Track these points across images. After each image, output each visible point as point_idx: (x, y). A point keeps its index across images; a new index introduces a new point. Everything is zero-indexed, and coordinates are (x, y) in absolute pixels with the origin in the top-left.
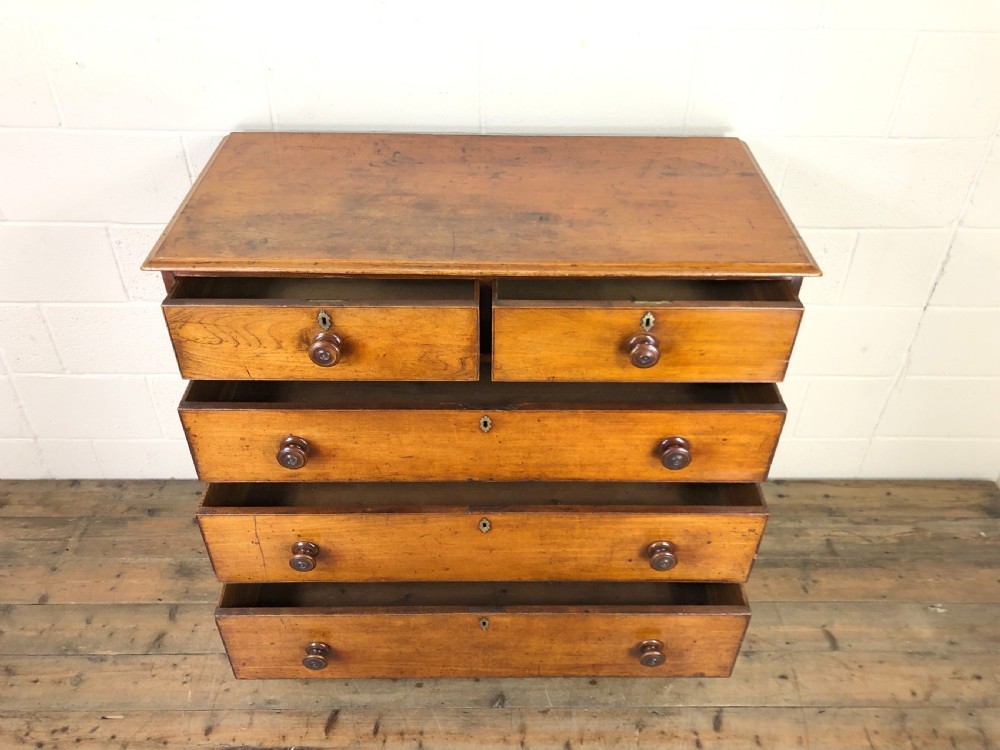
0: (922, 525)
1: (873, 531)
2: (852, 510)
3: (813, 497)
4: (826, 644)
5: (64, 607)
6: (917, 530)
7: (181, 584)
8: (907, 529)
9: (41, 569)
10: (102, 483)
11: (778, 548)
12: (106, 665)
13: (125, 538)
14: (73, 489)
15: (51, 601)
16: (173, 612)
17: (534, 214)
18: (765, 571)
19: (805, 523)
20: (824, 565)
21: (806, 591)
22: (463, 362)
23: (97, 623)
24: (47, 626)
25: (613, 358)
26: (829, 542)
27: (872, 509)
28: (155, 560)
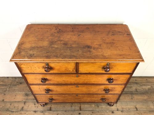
0: (152, 86)
1: (144, 87)
2: (140, 83)
3: (133, 80)
4: (135, 109)
5: (7, 102)
6: (152, 87)
7: (26, 97)
8: (150, 87)
9: (3, 94)
10: (12, 78)
11: (127, 90)
12: (14, 113)
13: (17, 88)
14: (7, 79)
15: (5, 101)
16: (25, 103)
17: (87, 46)
18: (125, 95)
19: (132, 85)
20: (135, 94)
21: (132, 99)
22: (73, 70)
23: (12, 105)
24: (4, 105)
25: (101, 70)
26: (136, 89)
27: (144, 83)
28: (22, 93)
